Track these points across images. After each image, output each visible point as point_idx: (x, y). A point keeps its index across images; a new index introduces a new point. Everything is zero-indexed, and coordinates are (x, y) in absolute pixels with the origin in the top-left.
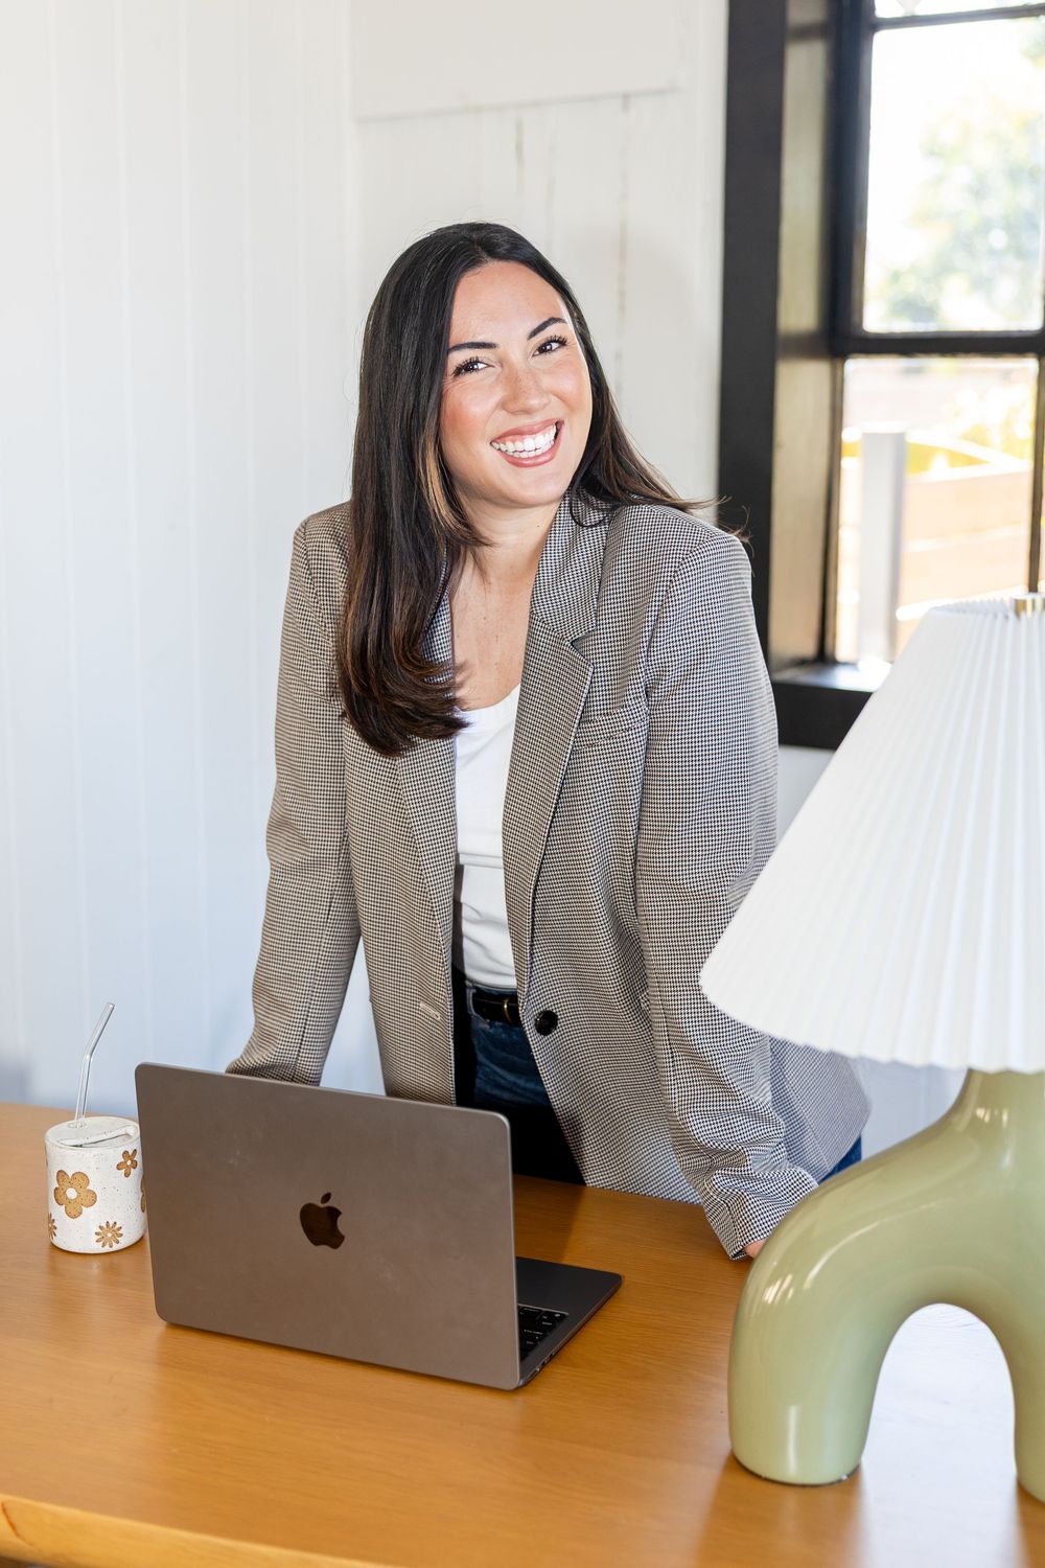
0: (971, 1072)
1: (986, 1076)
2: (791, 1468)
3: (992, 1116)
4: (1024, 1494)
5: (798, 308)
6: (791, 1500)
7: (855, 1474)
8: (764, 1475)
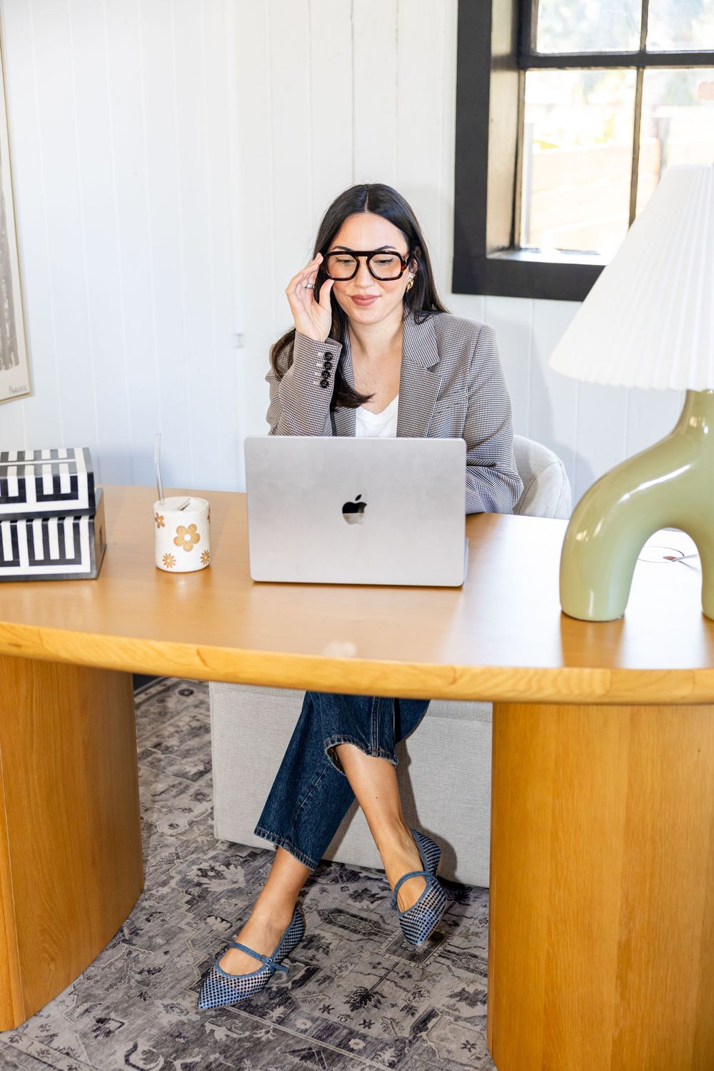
0: (689, 392)
1: (697, 393)
2: (590, 614)
3: (698, 423)
4: (706, 618)
5: (501, 43)
6: (590, 628)
7: (623, 616)
8: (580, 618)
